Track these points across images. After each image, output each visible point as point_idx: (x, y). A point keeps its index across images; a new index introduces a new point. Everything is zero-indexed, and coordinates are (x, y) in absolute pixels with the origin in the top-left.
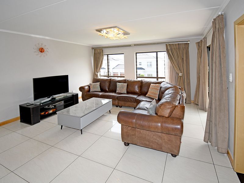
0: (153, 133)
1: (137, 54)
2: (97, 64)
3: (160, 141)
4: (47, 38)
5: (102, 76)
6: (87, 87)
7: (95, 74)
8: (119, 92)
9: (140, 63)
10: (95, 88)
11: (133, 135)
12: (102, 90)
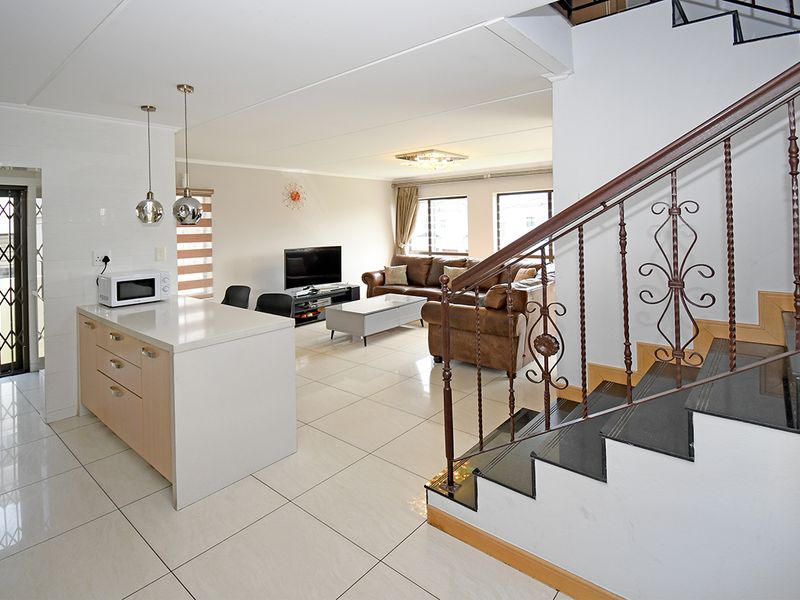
1: (501, 197)
2: (403, 223)
3: (487, 348)
4: (305, 171)
5: (415, 253)
6: (377, 276)
7: (397, 248)
9: (530, 220)
10: (394, 277)
12: (411, 283)
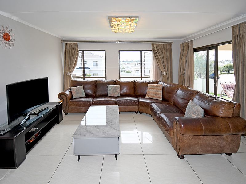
0: (217, 137)
8: (113, 96)
11: (195, 144)
12: (87, 95)
